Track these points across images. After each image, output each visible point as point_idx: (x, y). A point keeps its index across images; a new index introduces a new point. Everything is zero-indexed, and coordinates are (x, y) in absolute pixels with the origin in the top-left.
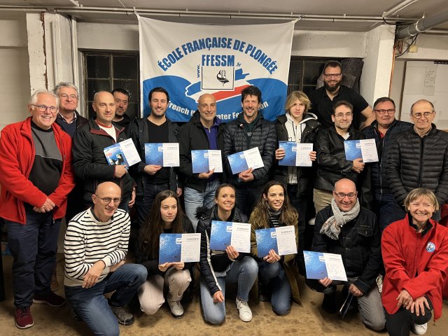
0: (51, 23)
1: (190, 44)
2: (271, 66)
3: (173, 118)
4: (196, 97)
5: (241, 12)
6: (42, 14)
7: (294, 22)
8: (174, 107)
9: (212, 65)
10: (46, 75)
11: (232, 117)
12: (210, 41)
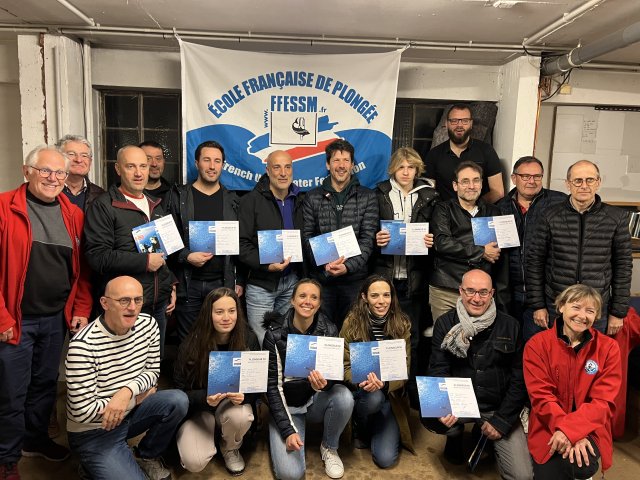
0: (54, 50)
1: (254, 80)
2: (369, 112)
3: (229, 184)
4: (262, 155)
5: (326, 36)
6: (40, 36)
7: (400, 51)
8: (231, 169)
9: (286, 110)
10: (45, 122)
11: (313, 183)
12: (283, 77)
